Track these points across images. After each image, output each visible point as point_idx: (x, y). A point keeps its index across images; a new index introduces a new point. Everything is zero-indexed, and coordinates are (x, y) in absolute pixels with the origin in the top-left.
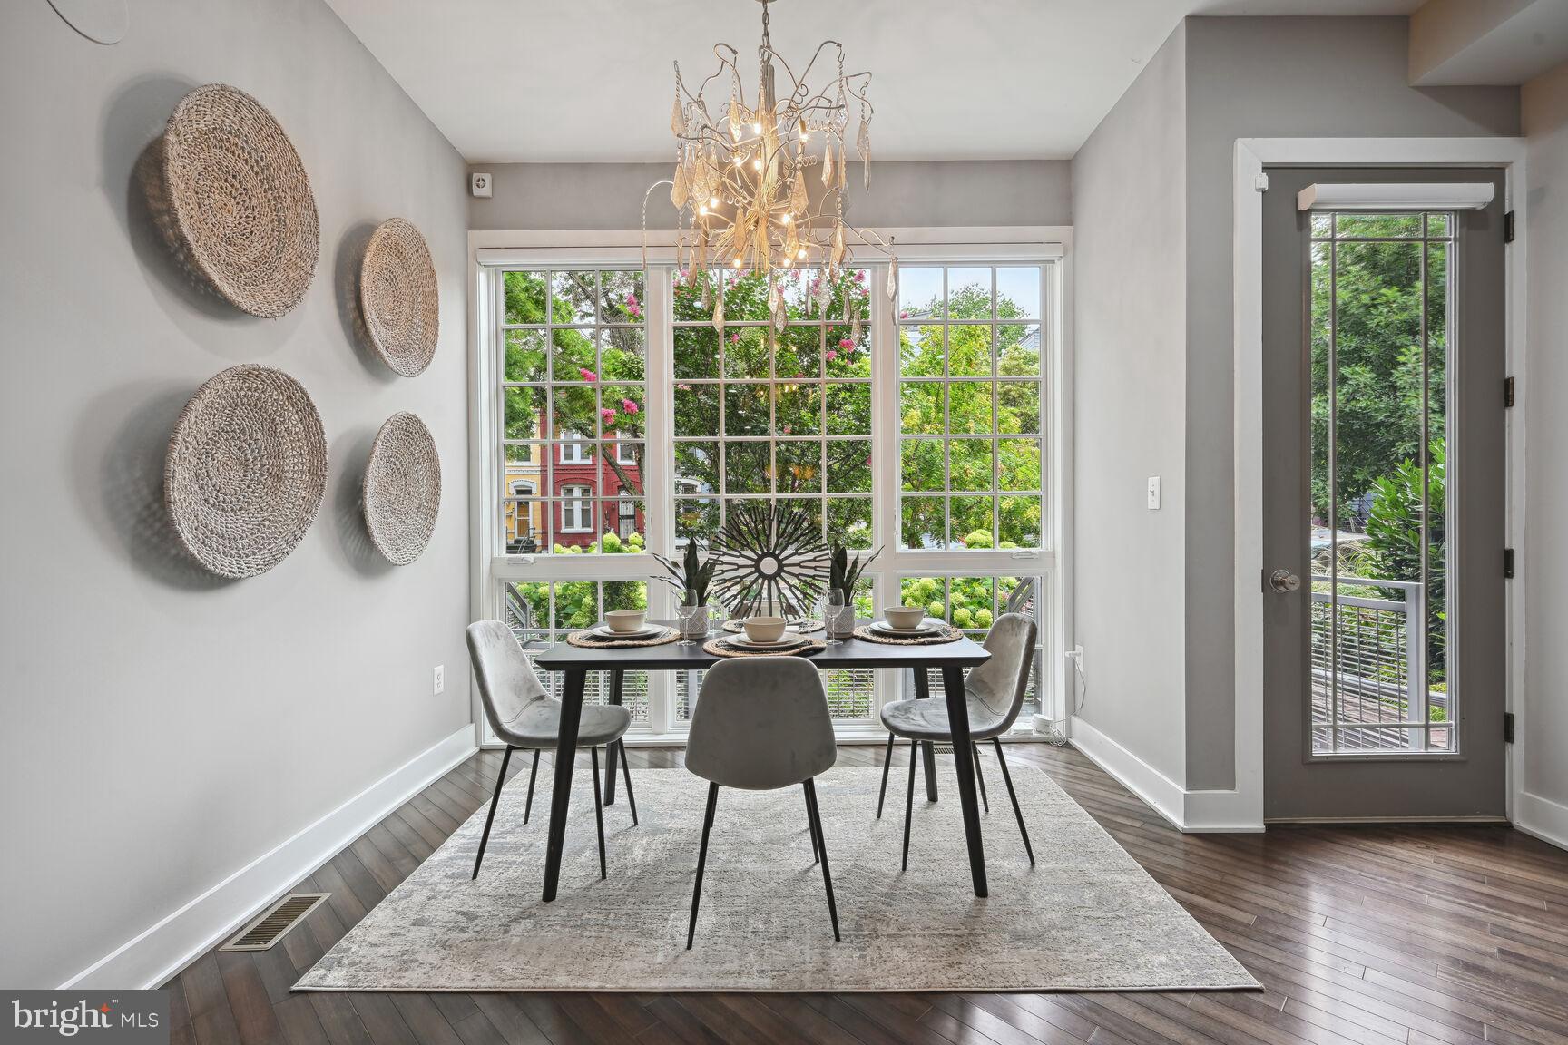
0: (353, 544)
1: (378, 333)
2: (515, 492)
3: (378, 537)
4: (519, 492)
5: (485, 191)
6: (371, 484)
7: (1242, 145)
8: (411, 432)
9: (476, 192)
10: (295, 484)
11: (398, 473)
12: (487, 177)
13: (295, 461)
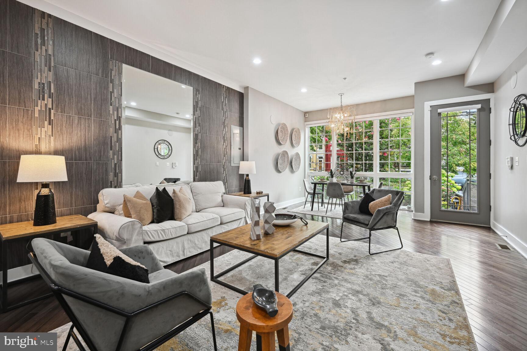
0: (291, 169)
1: (294, 142)
2: (318, 158)
3: (293, 168)
4: (320, 158)
5: (307, 116)
6: (293, 162)
7: (426, 103)
8: (297, 155)
9: (306, 117)
10: (286, 163)
11: (296, 160)
12: (307, 114)
13: (286, 160)
